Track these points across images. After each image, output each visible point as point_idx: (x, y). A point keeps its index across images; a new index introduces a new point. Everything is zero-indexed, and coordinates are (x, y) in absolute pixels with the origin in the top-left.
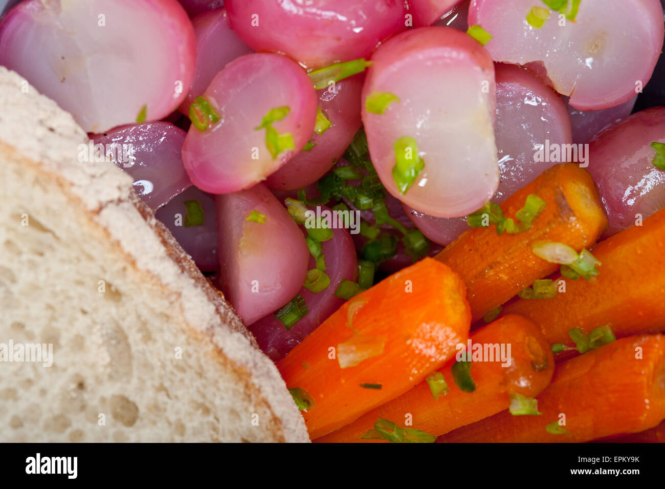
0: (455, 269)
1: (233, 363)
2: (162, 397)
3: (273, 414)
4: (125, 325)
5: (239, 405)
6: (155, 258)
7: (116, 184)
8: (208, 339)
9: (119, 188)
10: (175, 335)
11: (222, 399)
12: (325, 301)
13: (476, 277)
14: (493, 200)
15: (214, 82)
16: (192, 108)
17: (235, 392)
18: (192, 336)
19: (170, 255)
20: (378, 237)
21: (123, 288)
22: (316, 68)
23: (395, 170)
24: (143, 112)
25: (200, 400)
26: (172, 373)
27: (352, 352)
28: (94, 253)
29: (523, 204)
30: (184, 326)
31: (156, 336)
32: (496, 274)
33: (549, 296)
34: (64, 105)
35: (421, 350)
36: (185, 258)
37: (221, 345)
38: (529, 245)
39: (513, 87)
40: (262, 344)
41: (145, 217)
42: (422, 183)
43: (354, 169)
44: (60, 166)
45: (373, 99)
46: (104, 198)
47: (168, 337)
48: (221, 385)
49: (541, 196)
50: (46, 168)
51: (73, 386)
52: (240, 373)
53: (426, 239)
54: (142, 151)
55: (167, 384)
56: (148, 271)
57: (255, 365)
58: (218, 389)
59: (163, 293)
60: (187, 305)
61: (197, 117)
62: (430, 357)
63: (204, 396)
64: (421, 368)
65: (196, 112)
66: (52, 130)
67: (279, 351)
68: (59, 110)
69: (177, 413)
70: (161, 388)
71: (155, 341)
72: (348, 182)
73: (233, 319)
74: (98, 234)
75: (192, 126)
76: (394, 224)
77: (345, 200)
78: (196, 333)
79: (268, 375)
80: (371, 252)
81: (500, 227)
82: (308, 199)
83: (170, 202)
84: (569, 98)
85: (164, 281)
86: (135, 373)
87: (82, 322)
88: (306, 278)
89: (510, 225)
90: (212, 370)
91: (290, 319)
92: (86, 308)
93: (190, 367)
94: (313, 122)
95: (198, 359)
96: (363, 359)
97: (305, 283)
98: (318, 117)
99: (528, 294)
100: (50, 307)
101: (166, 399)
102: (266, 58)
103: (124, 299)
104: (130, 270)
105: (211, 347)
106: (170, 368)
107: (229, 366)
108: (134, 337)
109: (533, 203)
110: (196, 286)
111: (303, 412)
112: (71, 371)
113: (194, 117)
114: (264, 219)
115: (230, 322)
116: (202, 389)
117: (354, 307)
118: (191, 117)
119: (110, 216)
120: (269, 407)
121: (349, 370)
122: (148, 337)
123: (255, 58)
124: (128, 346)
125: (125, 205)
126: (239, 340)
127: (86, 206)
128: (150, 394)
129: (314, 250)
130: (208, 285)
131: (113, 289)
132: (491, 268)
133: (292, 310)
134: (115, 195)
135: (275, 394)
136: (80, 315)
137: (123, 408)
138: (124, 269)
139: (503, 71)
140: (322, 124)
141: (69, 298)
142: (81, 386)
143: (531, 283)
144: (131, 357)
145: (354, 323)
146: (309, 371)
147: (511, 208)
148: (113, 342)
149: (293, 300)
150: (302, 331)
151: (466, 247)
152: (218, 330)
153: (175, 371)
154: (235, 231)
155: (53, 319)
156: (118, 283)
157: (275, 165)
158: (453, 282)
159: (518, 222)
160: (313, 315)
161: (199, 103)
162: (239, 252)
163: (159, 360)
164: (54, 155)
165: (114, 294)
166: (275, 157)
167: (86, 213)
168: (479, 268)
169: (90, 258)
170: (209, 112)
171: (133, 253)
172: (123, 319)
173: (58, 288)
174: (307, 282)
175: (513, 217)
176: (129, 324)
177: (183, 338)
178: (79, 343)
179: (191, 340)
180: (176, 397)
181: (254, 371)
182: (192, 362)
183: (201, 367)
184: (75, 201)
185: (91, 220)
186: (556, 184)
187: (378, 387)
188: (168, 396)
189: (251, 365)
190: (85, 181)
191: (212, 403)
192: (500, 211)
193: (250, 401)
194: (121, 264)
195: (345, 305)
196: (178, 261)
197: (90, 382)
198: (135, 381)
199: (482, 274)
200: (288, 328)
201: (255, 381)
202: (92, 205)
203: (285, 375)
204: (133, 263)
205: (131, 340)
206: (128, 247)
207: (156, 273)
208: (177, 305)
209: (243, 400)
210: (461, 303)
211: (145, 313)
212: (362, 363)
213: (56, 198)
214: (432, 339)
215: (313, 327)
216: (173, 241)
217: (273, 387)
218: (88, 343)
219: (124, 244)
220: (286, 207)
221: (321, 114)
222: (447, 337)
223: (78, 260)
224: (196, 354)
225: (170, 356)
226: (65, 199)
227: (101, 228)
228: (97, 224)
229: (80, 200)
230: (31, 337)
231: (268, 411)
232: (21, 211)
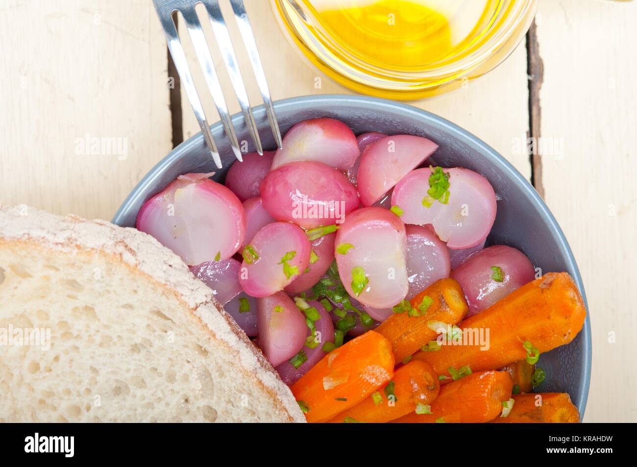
0: (386, 336)
1: (267, 388)
2: (230, 406)
3: (289, 415)
4: (210, 369)
5: (271, 411)
6: (225, 333)
7: (205, 293)
8: (254, 375)
9: (206, 296)
10: (236, 374)
11: (262, 407)
12: (316, 353)
13: (397, 340)
14: (406, 299)
15: (255, 237)
16: (244, 252)
17: (268, 403)
18: (246, 374)
19: (233, 330)
20: (346, 317)
21: (209, 349)
22: (310, 229)
23: (353, 284)
24: (218, 255)
25: (250, 408)
26: (235, 394)
27: (331, 381)
28: (193, 330)
29: (422, 301)
30: (241, 368)
31: (226, 374)
32: (408, 338)
33: (437, 349)
34: (176, 252)
35: (367, 380)
36: (241, 332)
37: (261, 379)
38: (425, 323)
39: (417, 237)
40: (282, 377)
41: (219, 310)
42: (368, 290)
43: (331, 280)
44: (175, 285)
45: (340, 246)
46: (198, 302)
47: (232, 374)
48: (261, 399)
49: (431, 297)
50: (168, 287)
51: (183, 401)
52: (271, 393)
53: (372, 318)
54: (217, 273)
55: (232, 399)
56: (222, 340)
57: (279, 389)
58: (260, 402)
59: (230, 351)
60: (242, 358)
61: (246, 256)
62: (373, 383)
63: (252, 406)
64: (368, 389)
65: (246, 254)
66: (170, 266)
67: (292, 381)
68: (174, 255)
69: (238, 415)
70: (229, 402)
71: (226, 377)
72: (328, 287)
73: (267, 364)
74: (195, 320)
75: (244, 261)
76: (354, 310)
77: (327, 296)
78: (248, 372)
79: (286, 394)
80: (342, 325)
81: (410, 313)
82: (306, 297)
83: (232, 300)
84: (447, 243)
85: (230, 345)
86: (215, 394)
87: (188, 366)
88: (306, 341)
89: (415, 312)
90: (256, 391)
91: (298, 363)
92: (189, 360)
93: (244, 390)
94: (309, 258)
95: (249, 386)
96: (336, 385)
97: (305, 344)
98: (311, 255)
99: (426, 349)
100: (170, 359)
101: (232, 407)
102: (283, 225)
103: (209, 354)
104: (212, 339)
105: (255, 380)
106: (234, 391)
107: (265, 390)
108: (215, 375)
109: (427, 301)
110: (247, 347)
111: (305, 414)
112: (182, 393)
113: (245, 256)
114: (283, 310)
115: (265, 366)
116: (251, 402)
117: (332, 357)
118: (243, 256)
119: (202, 310)
120: (287, 411)
121: (329, 391)
122: (222, 375)
123: (277, 225)
124: (212, 379)
125: (209, 305)
126: (270, 375)
127: (189, 306)
128: (223, 405)
129: (310, 325)
130: (253, 346)
131: (203, 349)
132: (406, 335)
133: (299, 359)
134: (204, 299)
135: (290, 404)
136: (186, 364)
137: (209, 412)
138: (210, 339)
139: (410, 229)
140: (314, 258)
141: (181, 354)
142: (187, 401)
143: (427, 343)
144: (213, 385)
145: (331, 366)
146: (308, 392)
147: (415, 303)
148: (203, 377)
149: (299, 353)
150: (304, 371)
151: (392, 323)
152: (259, 370)
153: (237, 393)
154: (268, 316)
155: (172, 366)
156: (205, 346)
157: (288, 282)
158: (384, 343)
159: (419, 311)
160: (310, 361)
161: (248, 248)
162: (270, 328)
163: (228, 387)
164: (172, 279)
165: (204, 352)
166: (288, 278)
167: (189, 309)
168: (399, 335)
169: (191, 333)
170: (253, 253)
171: (214, 330)
172: (209, 365)
173: (175, 349)
174: (307, 343)
175: (416, 308)
176: (211, 367)
177: (240, 375)
178: (186, 378)
179: (245, 376)
180: (237, 406)
181: (278, 392)
182: (245, 387)
183: (250, 390)
184: (184, 304)
185: (192, 313)
186: (439, 290)
187: (345, 400)
188: (233, 405)
189: (277, 389)
190: (189, 293)
191: (256, 409)
192: (409, 305)
193: (277, 408)
194: (207, 336)
195: (327, 356)
196: (237, 333)
197: (191, 399)
198: (215, 398)
199: (400, 338)
200: (296, 368)
201: (279, 397)
202: (193, 305)
203: (295, 394)
204: (214, 336)
205: (213, 376)
206: (211, 327)
207: (226, 341)
208: (237, 357)
209: (273, 408)
210: (389, 354)
211: (220, 361)
212: (335, 387)
213: (173, 302)
214: (373, 374)
215: (311, 367)
216: (234, 323)
217: (289, 400)
218: (190, 378)
219: (209, 325)
220: (295, 302)
221: (313, 253)
222: (382, 373)
223: (185, 334)
224: (247, 383)
225: (234, 384)
226: (178, 302)
227: (197, 318)
228: (195, 315)
229: (186, 303)
230: (160, 375)
231: (286, 413)
232: (155, 309)
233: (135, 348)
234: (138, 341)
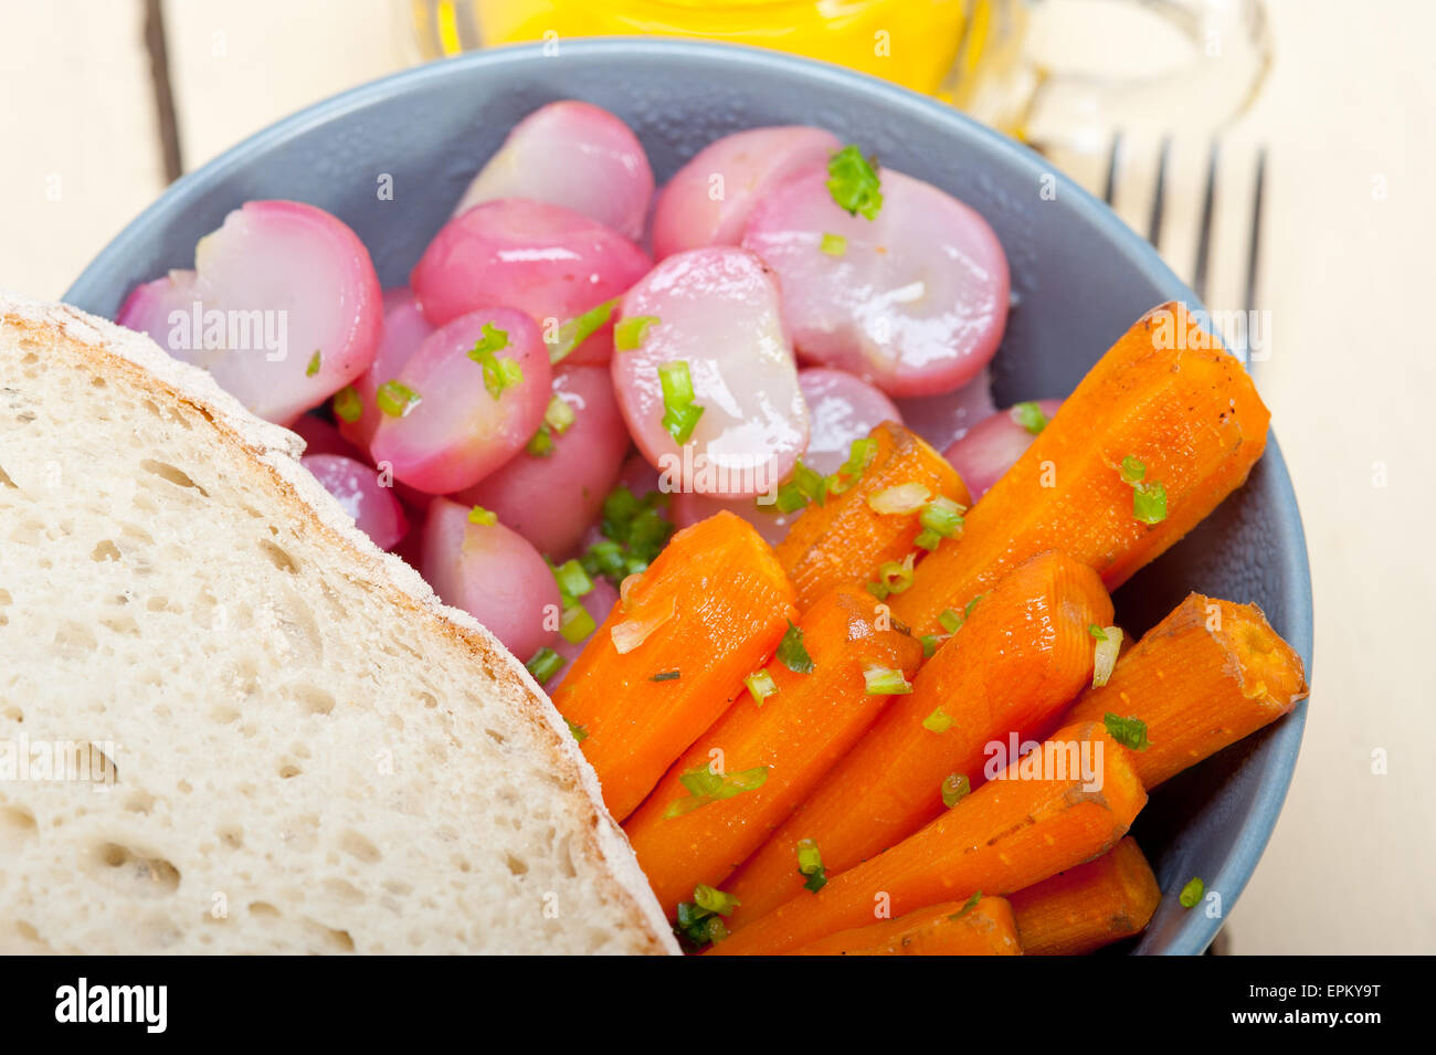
1: (463, 631)
2: (367, 684)
4: (308, 599)
5: (477, 686)
7: (284, 435)
8: (425, 609)
10: (380, 607)
11: (453, 682)
17: (470, 669)
18: (405, 604)
25: (422, 688)
26: (379, 657)
27: (632, 630)
28: (259, 506)
30: (391, 591)
31: (353, 611)
37: (444, 615)
46: (268, 444)
47: (369, 609)
48: (449, 663)
55: (371, 667)
56: (336, 532)
58: (446, 670)
63: (426, 683)
69: (391, 703)
70: (365, 673)
71: (351, 617)
74: (263, 477)
85: (359, 548)
86: (328, 655)
90: (436, 648)
92: (252, 577)
93: (403, 646)
95: (415, 634)
100: (200, 575)
101: (373, 685)
103: (300, 567)
104: (310, 526)
105: (431, 618)
106: (375, 650)
107: (459, 638)
108: (322, 614)
112: (235, 651)
116: (423, 673)
120: (521, 683)
122: (341, 613)
124: (314, 626)
127: (244, 440)
128: (350, 682)
131: (283, 554)
138: (302, 527)
153: (382, 654)
156: (293, 548)
163: (359, 641)
165: (287, 563)
167: (245, 450)
169: (256, 514)
171: (313, 505)
172: (304, 593)
176: (313, 596)
177: (391, 609)
179: (401, 611)
182: (405, 639)
183: (419, 645)
184: (230, 436)
188: (375, 681)
191: (438, 689)
193: (494, 678)
194: (297, 520)
197: (263, 665)
198: (326, 663)
202: (253, 442)
205: (317, 618)
206: (305, 496)
209: (483, 678)
211: (334, 581)
212: (647, 641)
213: (202, 434)
218: (257, 618)
219: (298, 488)
223: (237, 517)
224: (410, 628)
225: (375, 636)
226: (215, 434)
227: (266, 469)
228: (260, 463)
229: (236, 434)
230: (177, 610)
231: (519, 688)
232: (157, 458)
233: (107, 550)
234: (114, 534)
